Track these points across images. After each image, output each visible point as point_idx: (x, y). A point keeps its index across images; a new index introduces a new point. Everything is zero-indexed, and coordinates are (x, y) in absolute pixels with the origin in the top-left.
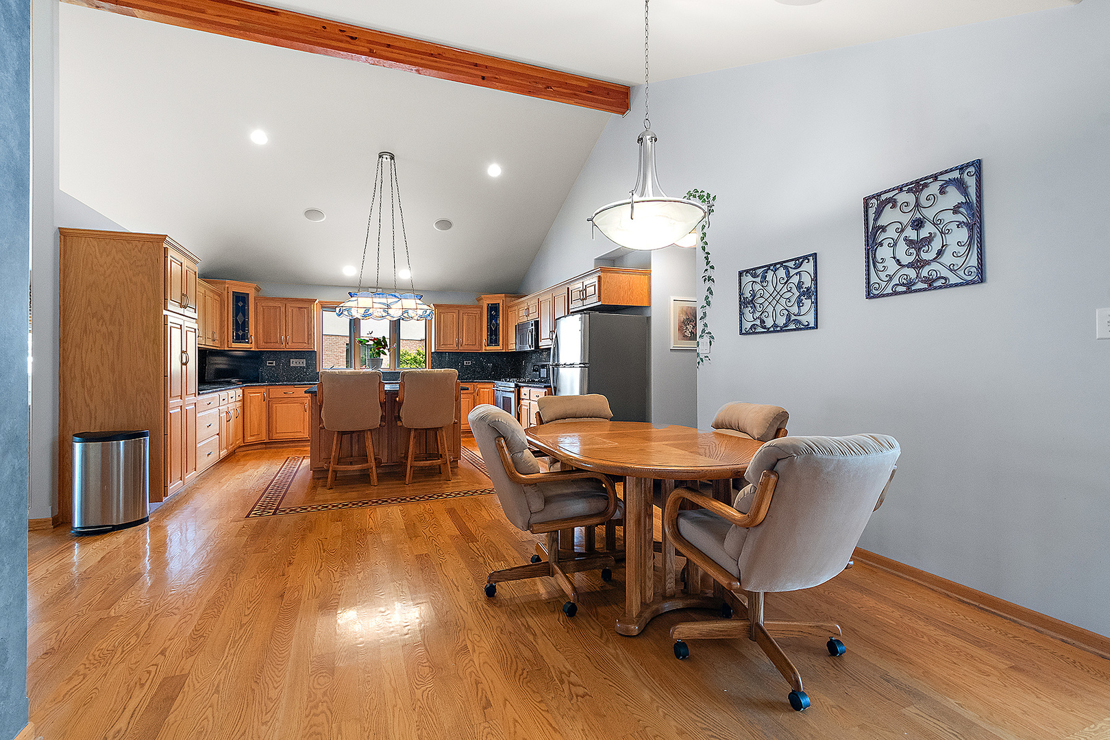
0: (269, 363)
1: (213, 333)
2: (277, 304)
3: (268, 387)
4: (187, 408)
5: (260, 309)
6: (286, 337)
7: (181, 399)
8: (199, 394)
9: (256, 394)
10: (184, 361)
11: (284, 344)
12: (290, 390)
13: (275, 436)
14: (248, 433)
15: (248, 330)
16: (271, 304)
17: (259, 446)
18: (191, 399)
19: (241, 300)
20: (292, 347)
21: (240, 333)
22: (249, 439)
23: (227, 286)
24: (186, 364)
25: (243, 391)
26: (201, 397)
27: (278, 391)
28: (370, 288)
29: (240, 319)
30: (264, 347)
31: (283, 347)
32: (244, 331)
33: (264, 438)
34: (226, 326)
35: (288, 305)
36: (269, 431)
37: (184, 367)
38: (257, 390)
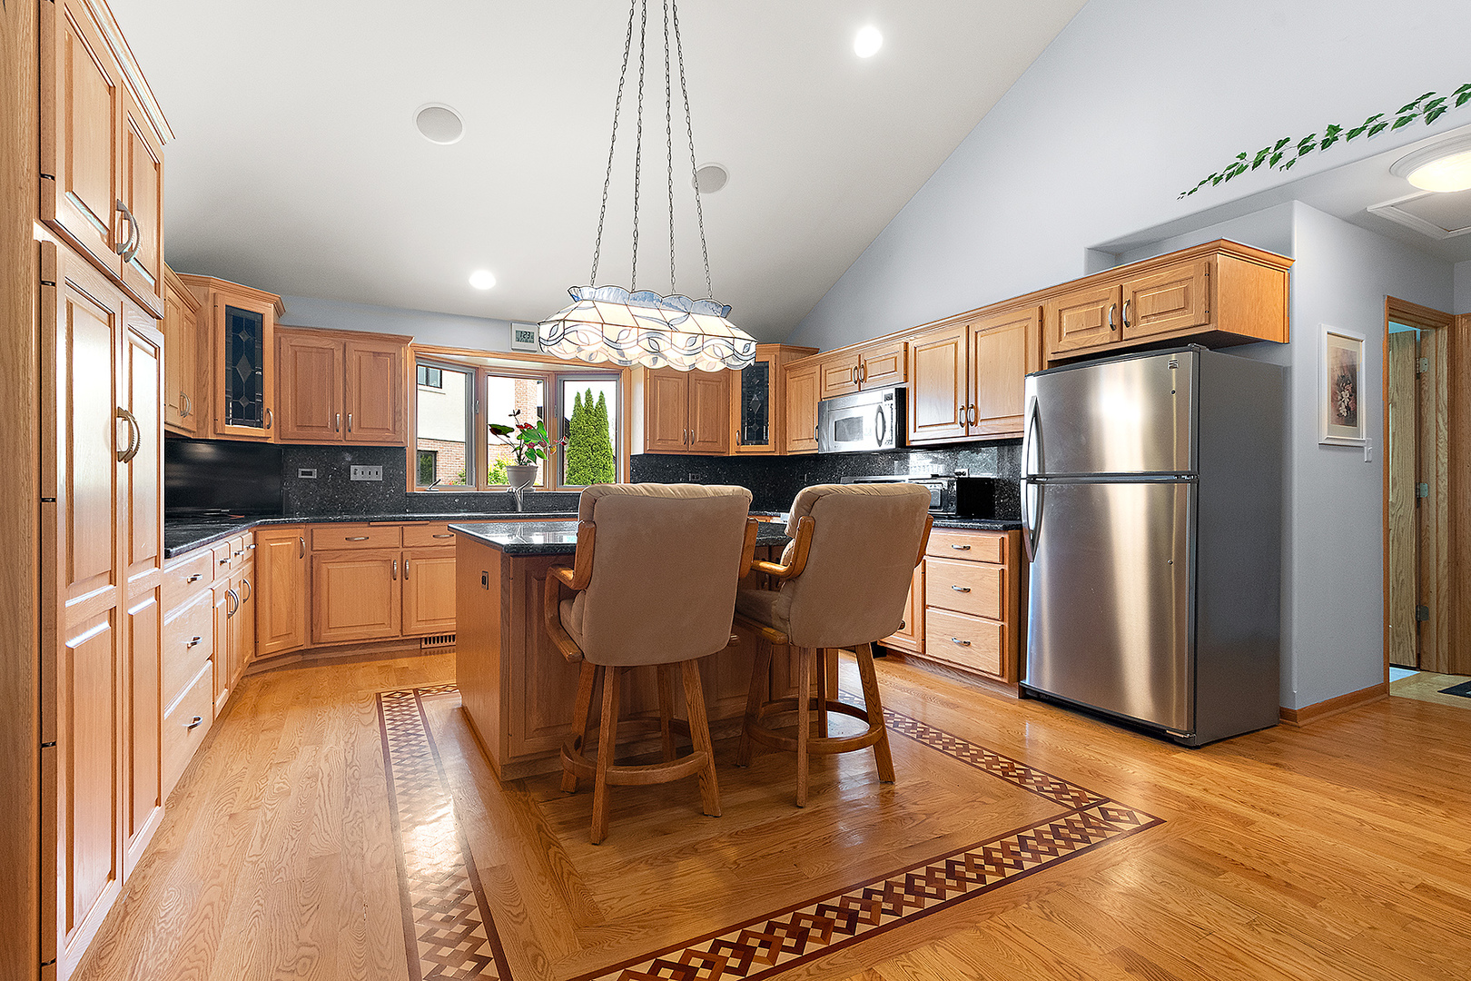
0: (303, 473)
1: (182, 396)
2: (325, 343)
3: (310, 527)
4: (131, 611)
5: (287, 353)
6: (345, 416)
7: (112, 581)
8: (168, 555)
9: (283, 541)
10: (123, 446)
11: (341, 429)
12: (359, 531)
13: (328, 636)
14: (265, 633)
15: (262, 397)
16: (314, 342)
17: (289, 660)
18: (142, 576)
19: (244, 329)
20: (360, 437)
21: (244, 403)
22: (270, 646)
23: (212, 291)
24: (128, 457)
25: (255, 534)
26: (170, 566)
27: (331, 535)
28: (516, 322)
29: (244, 372)
30: (294, 436)
31: (338, 439)
32: (252, 398)
33: (302, 640)
34: (211, 383)
35: (351, 346)
36: (312, 625)
37: (122, 467)
38: (286, 532)
